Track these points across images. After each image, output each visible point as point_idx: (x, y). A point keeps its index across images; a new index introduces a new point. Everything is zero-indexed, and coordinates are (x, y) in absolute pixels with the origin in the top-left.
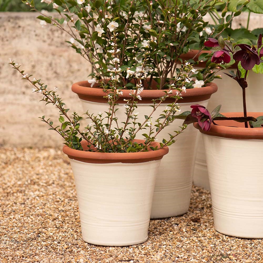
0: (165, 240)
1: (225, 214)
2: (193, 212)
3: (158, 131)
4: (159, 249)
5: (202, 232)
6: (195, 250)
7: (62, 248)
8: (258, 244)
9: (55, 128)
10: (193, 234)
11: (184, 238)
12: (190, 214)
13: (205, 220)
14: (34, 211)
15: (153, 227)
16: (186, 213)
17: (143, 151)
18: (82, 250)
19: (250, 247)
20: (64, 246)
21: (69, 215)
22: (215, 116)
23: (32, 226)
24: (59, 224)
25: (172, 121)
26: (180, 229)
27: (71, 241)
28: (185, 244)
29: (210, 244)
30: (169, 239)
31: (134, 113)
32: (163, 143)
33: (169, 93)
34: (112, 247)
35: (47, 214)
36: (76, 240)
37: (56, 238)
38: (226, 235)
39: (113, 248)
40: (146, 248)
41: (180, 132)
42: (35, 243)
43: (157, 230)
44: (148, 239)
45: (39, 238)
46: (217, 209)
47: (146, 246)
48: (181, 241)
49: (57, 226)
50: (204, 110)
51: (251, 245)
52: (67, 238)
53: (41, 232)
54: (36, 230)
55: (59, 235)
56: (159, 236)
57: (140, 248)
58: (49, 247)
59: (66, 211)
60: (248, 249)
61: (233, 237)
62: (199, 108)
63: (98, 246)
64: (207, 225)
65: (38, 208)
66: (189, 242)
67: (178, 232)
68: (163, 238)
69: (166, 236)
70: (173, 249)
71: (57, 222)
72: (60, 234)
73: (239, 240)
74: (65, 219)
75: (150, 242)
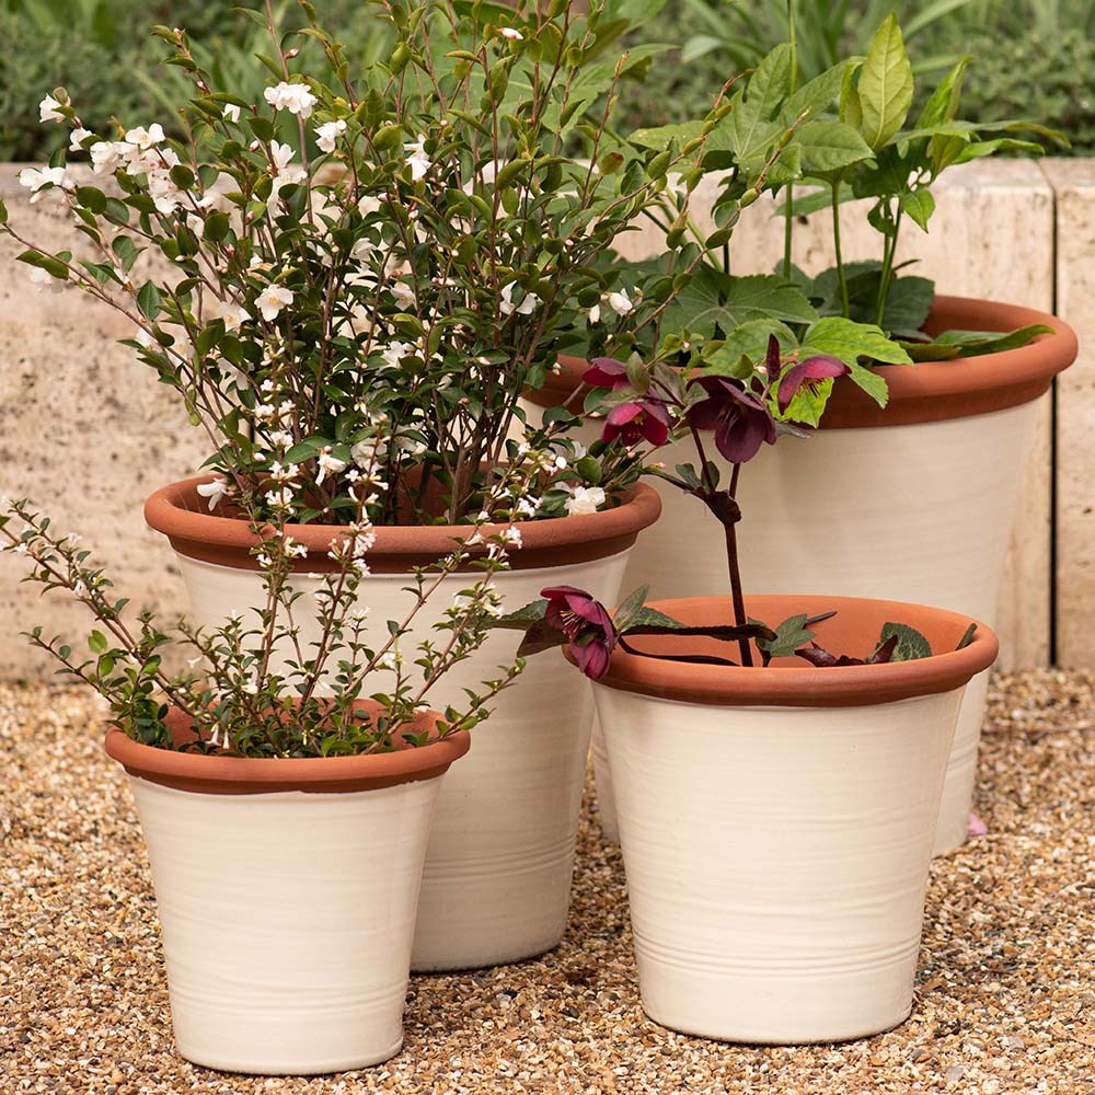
0: (459, 1050)
1: (674, 961)
2: (580, 945)
3: (431, 677)
4: (436, 1083)
5: (596, 1021)
6: (561, 1088)
7: (104, 1082)
8: (780, 1063)
9: (76, 667)
10: (564, 1028)
11: (526, 1043)
12: (568, 950)
13: (615, 975)
14: (16, 943)
15: (429, 1004)
16: (554, 950)
17: (376, 751)
18: (171, 1090)
19: (753, 1074)
20: (110, 1074)
21: (139, 959)
22: (628, 622)
23: (6, 1002)
24: (100, 994)
25: (475, 644)
26: (520, 1011)
27: (137, 1059)
28: (526, 1066)
29: (613, 1066)
30: (475, 1047)
31: (355, 611)
32: (446, 721)
33: (470, 543)
34: (274, 1076)
35: (63, 956)
36: (156, 1052)
37: (88, 1047)
38: (678, 1033)
39: (279, 1083)
40: (390, 1082)
41: (501, 685)
42: (14, 1063)
43: (439, 1015)
44: (403, 1047)
45: (26, 1047)
46: (645, 939)
47: (393, 1074)
48: (516, 1055)
49: (94, 1002)
50: (586, 607)
51: (757, 1067)
52: (124, 1047)
53: (35, 1025)
54: (18, 1016)
55: (95, 1036)
56: (443, 1038)
57: (371, 1082)
58: (59, 1078)
59: (131, 944)
60: (744, 1082)
61: (701, 1038)
62: (569, 599)
63: (227, 1076)
64: (619, 995)
65: (32, 931)
66: (541, 1057)
67: (511, 1021)
68: (456, 1042)
69: (467, 1037)
70: (485, 1085)
71: (94, 987)
72: (102, 1031)
73: (721, 1048)
74: (123, 975)
75: (408, 1058)
